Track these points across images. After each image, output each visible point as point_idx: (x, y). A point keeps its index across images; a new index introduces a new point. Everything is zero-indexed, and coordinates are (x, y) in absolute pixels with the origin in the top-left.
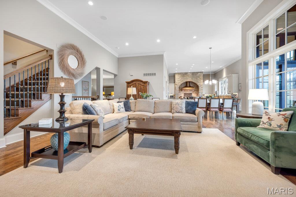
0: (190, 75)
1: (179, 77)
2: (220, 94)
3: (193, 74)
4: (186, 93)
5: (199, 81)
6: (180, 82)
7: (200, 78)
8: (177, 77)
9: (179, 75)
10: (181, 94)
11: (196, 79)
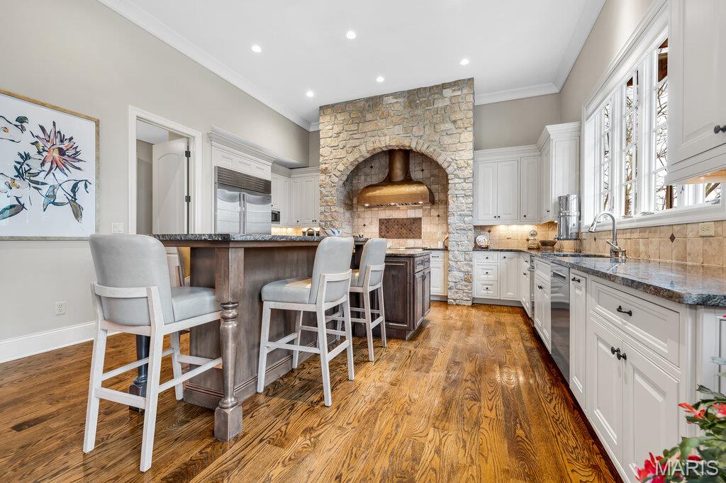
0: (398, 106)
1: (337, 129)
2: (588, 221)
3: (416, 98)
4: (389, 219)
5: (447, 140)
6: (342, 153)
7: (454, 122)
8: (331, 127)
9: (340, 117)
10: (364, 225)
11: (428, 131)
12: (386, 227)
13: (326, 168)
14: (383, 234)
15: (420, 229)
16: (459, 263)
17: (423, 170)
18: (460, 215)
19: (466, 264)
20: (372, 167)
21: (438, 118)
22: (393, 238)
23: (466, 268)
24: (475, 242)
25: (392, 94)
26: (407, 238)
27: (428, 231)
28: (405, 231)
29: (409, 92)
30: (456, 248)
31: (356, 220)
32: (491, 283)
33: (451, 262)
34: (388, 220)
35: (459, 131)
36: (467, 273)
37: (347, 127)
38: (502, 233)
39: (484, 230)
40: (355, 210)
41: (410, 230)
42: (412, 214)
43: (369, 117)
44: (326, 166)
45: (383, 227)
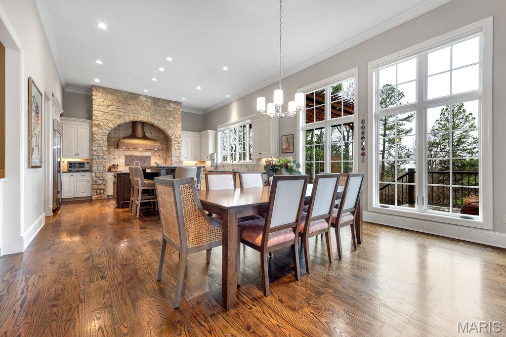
1: (107, 102)
4: (132, 156)
5: (171, 125)
6: (112, 118)
7: (174, 118)
8: (102, 100)
9: (110, 97)
10: (114, 158)
11: (163, 119)
12: (130, 160)
13: (99, 124)
15: (150, 161)
18: (177, 156)
21: (167, 114)
25: (144, 96)
27: (154, 162)
29: (153, 98)
35: (176, 122)
37: (116, 104)
41: (144, 162)
42: (145, 154)
43: (130, 102)
44: (99, 122)
45: (128, 160)
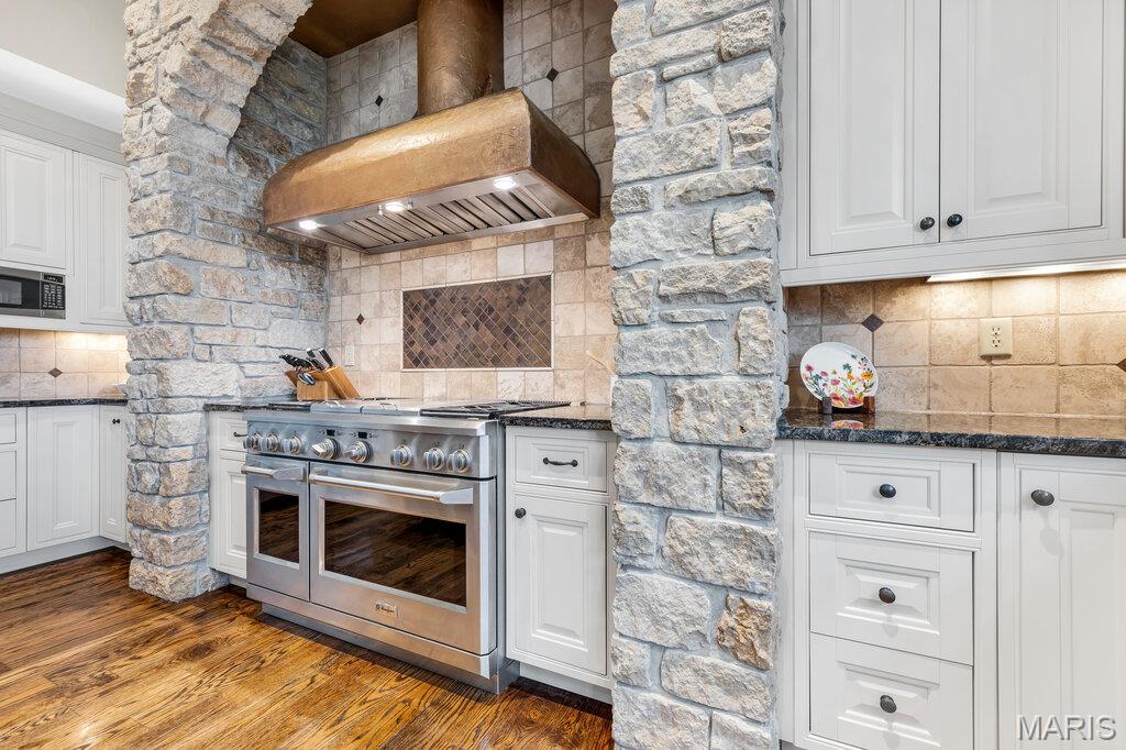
4: (437, 292)
10: (360, 319)
12: (426, 321)
13: (138, 80)
14: (417, 349)
15: (545, 323)
16: (679, 520)
17: (552, 75)
18: (685, 198)
19: (732, 538)
20: (379, 101)
22: (449, 364)
23: (732, 563)
24: (794, 379)
26: (496, 362)
27: (578, 331)
28: (488, 337)
30: (660, 421)
31: (336, 301)
32: (922, 670)
33: (626, 512)
34: (432, 296)
36: (734, 594)
38: (949, 326)
39: (841, 317)
40: (332, 265)
41: (508, 331)
42: (516, 263)
45: (418, 324)
